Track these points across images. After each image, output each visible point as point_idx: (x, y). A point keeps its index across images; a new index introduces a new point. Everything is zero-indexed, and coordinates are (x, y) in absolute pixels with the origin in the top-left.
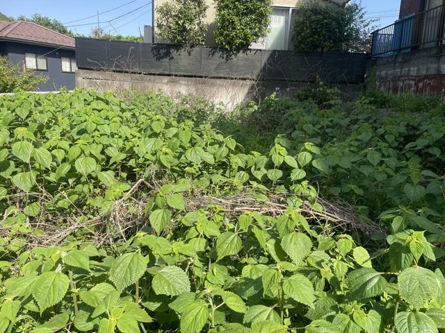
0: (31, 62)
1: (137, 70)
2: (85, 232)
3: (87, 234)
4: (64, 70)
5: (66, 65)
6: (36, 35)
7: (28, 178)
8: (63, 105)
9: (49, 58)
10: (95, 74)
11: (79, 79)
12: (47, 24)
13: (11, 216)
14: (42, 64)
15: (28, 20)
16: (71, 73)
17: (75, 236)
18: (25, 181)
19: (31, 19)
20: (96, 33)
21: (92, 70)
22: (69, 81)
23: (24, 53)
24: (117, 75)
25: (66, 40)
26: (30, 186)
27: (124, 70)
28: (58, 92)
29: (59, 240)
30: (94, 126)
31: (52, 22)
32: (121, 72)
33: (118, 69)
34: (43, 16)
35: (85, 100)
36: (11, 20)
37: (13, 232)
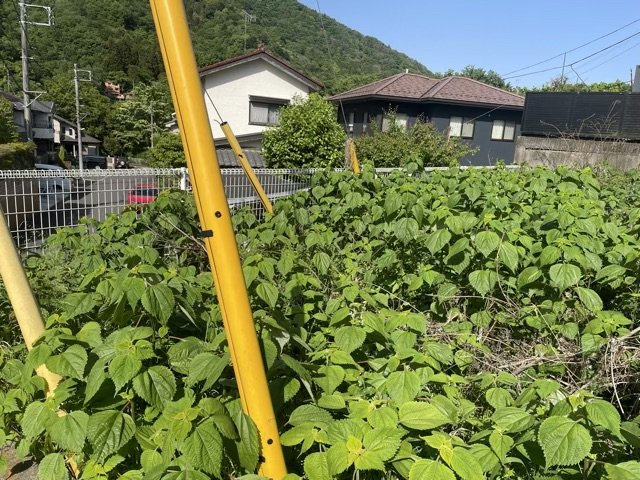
0: (456, 128)
1: (615, 135)
2: (551, 369)
3: (551, 372)
4: (494, 137)
5: (497, 131)
6: (467, 93)
7: (486, 279)
8: (509, 186)
9: (478, 123)
10: (544, 143)
11: (521, 150)
12: (480, 77)
13: (455, 320)
14: (469, 129)
15: (457, 74)
16: (503, 140)
17: (537, 372)
18: (482, 281)
19: (460, 73)
20: (556, 84)
21: (543, 136)
22: (504, 152)
23: (449, 118)
24: (584, 144)
25: (504, 97)
26: (488, 289)
27: (596, 135)
28: (493, 167)
29: (519, 369)
30: (571, 220)
31: (486, 74)
32: (588, 139)
33: (587, 135)
34: (476, 68)
35: (549, 181)
36: (438, 77)
37: (461, 342)
